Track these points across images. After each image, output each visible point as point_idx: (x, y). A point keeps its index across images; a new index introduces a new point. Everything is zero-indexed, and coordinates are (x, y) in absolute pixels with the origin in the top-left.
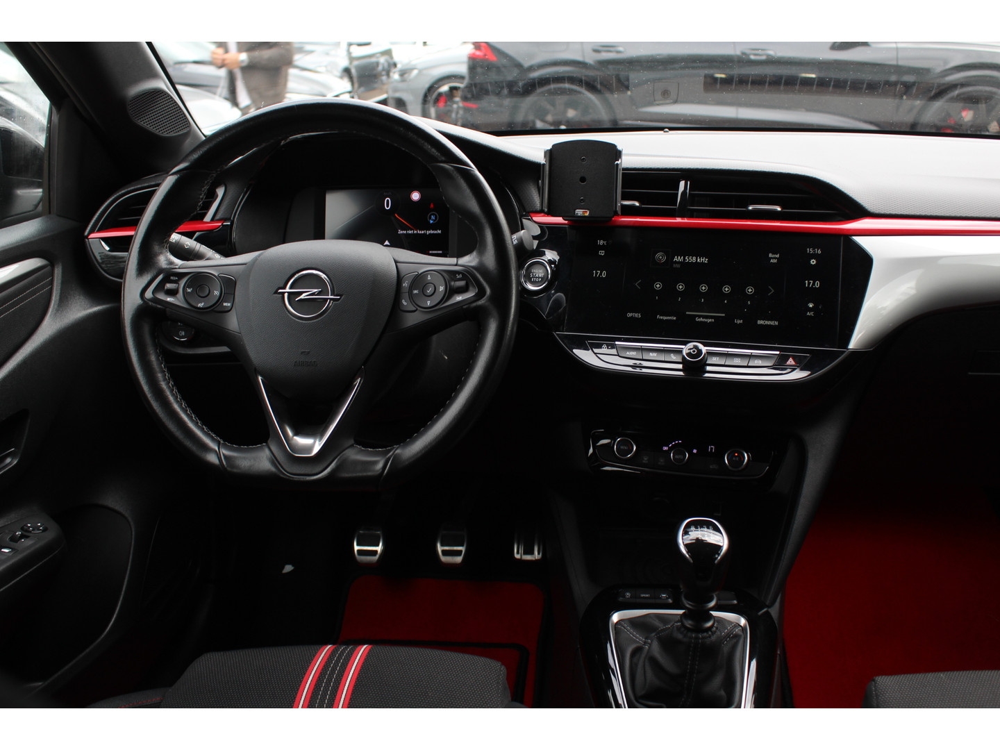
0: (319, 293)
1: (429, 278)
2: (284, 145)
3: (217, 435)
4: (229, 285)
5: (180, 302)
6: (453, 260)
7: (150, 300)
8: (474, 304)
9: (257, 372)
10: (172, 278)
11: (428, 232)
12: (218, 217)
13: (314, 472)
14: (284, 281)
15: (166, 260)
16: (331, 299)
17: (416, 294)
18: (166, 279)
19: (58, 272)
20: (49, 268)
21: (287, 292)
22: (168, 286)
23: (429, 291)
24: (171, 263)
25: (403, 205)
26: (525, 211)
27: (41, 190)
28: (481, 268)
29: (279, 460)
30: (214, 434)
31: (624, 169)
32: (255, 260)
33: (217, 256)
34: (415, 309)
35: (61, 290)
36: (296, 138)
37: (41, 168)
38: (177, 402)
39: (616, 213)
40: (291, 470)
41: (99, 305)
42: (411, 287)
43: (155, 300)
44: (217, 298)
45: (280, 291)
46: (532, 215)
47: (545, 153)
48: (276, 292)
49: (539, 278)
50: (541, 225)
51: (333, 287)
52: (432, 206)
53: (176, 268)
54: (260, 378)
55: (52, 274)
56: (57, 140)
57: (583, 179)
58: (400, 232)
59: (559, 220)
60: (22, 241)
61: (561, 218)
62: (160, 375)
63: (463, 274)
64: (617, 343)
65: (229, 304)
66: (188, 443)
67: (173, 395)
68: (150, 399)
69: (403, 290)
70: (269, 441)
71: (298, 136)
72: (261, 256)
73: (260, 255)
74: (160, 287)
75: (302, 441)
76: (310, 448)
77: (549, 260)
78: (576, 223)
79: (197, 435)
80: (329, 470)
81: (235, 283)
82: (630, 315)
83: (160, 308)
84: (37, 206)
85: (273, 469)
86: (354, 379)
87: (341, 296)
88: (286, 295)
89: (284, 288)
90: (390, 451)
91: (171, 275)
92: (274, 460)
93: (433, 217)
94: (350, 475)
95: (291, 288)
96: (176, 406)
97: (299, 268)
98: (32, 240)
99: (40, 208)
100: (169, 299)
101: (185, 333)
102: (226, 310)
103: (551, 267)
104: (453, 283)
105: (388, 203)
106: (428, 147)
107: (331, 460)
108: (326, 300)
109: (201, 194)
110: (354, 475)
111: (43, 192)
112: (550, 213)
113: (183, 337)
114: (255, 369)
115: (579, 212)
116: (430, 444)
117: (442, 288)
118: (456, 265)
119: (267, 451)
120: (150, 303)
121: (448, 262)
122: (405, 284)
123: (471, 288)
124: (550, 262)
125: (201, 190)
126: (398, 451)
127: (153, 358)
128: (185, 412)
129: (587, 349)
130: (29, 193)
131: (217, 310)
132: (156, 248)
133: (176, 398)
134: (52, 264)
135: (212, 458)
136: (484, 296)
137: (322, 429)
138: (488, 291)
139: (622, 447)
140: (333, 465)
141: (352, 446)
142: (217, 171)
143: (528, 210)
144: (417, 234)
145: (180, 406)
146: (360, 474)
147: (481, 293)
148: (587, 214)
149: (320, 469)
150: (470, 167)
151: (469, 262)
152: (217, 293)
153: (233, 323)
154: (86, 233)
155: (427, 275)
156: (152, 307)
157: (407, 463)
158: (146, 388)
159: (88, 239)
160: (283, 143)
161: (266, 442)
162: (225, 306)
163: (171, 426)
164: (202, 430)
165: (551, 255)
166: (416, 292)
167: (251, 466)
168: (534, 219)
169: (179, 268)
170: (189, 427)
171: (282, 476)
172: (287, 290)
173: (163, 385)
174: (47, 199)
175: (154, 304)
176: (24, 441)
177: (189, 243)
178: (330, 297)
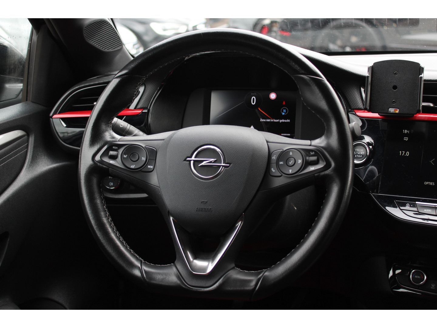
0: (215, 162)
1: (291, 154)
2: (187, 60)
3: (140, 256)
4: (152, 153)
5: (119, 164)
6: (308, 142)
7: (98, 162)
8: (323, 173)
9: (169, 214)
10: (114, 147)
11: (281, 121)
12: (139, 106)
13: (207, 285)
14: (191, 152)
15: (110, 135)
16: (223, 166)
17: (281, 164)
18: (110, 148)
19: (32, 140)
20: (26, 137)
21: (193, 160)
22: (111, 153)
23: (291, 163)
24: (113, 138)
25: (264, 101)
26: (350, 108)
27: (22, 85)
28: (328, 148)
29: (183, 276)
30: (138, 255)
31: (425, 80)
32: (170, 138)
33: (141, 133)
34: (281, 175)
35: (33, 152)
36: (196, 55)
37: (23, 71)
38: (114, 232)
39: (419, 112)
40: (191, 283)
41: (57, 162)
42: (278, 160)
43: (101, 162)
44: (144, 162)
45: (188, 159)
46: (356, 111)
47: (369, 68)
48: (185, 160)
49: (360, 155)
50: (362, 118)
51: (225, 158)
52: (284, 103)
53: (117, 141)
54: (171, 218)
55: (28, 141)
56: (35, 52)
57: (395, 87)
58: (262, 120)
59: (376, 115)
60: (10, 118)
61: (378, 114)
62: (102, 214)
63: (315, 152)
64: (417, 203)
65: (152, 167)
66: (120, 261)
67: (111, 227)
68: (95, 229)
69: (272, 162)
70: (175, 262)
71: (198, 54)
72: (175, 135)
73: (173, 134)
74: (106, 154)
75: (199, 263)
76: (205, 269)
77: (368, 143)
78: (388, 118)
79: (126, 256)
80: (217, 284)
81: (156, 152)
82: (427, 183)
83: (105, 168)
84: (18, 95)
85: (179, 282)
86: (236, 222)
87: (230, 164)
88: (192, 162)
89: (191, 157)
90: (260, 273)
91: (112, 146)
92: (179, 276)
93: (285, 111)
94: (232, 289)
95: (195, 157)
96: (113, 235)
97: (202, 144)
98: (17, 118)
99: (20, 96)
100: (112, 162)
101: (113, 184)
102: (150, 170)
103: (369, 148)
104: (307, 158)
105: (253, 101)
106: (293, 64)
107: (219, 277)
108: (219, 166)
109: (135, 92)
110: (235, 289)
111: (23, 86)
112: (370, 111)
113: (112, 186)
114: (169, 212)
115: (392, 110)
116: (289, 269)
117: (300, 161)
118: (310, 145)
119: (174, 269)
120: (99, 164)
121: (304, 143)
122: (274, 158)
123: (320, 162)
124: (369, 144)
125: (135, 89)
126: (266, 274)
127: (98, 201)
128: (119, 239)
129: (395, 207)
130: (15, 86)
131: (143, 171)
132: (103, 127)
133: (113, 230)
134: (28, 135)
135: (137, 273)
136: (330, 167)
137: (213, 256)
138: (333, 164)
139: (416, 277)
140: (220, 281)
141: (233, 268)
142: (146, 76)
143: (353, 107)
144: (273, 122)
145: (116, 235)
146: (239, 289)
147: (328, 166)
148: (397, 112)
149: (211, 284)
150: (322, 78)
151: (319, 143)
152: (144, 159)
153: (154, 180)
154: (51, 115)
155: (290, 151)
156: (99, 167)
157: (272, 282)
158: (93, 222)
159: (52, 118)
160: (186, 58)
161: (174, 263)
162: (149, 168)
163: (109, 249)
164: (130, 252)
165: (368, 139)
166: (281, 163)
167: (163, 279)
168: (357, 113)
169: (119, 141)
170: (121, 250)
171: (184, 286)
172: (193, 158)
173: (105, 220)
174: (26, 90)
175: (101, 165)
176: (5, 253)
177: (122, 123)
178: (222, 164)
